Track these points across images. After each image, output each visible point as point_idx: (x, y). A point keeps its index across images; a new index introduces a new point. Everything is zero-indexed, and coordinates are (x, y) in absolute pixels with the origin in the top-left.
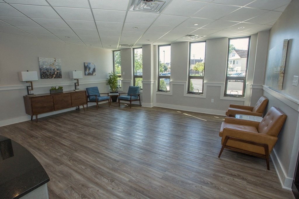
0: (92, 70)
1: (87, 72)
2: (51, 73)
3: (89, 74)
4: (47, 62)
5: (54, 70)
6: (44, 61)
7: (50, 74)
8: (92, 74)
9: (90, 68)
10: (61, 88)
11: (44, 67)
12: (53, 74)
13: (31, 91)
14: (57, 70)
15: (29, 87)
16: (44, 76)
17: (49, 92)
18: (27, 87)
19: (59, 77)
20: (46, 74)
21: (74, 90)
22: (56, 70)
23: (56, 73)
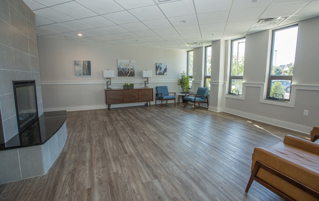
0: (163, 70)
1: (158, 72)
2: (126, 72)
3: (160, 74)
4: (124, 63)
5: (129, 69)
6: (121, 62)
7: (125, 73)
8: (163, 74)
9: (161, 68)
10: (132, 85)
11: (121, 67)
12: (128, 73)
13: (109, 85)
14: (131, 69)
15: (108, 83)
16: (120, 74)
17: (123, 88)
18: (107, 82)
19: (132, 75)
20: (122, 73)
21: (144, 88)
22: (130, 69)
23: (130, 72)
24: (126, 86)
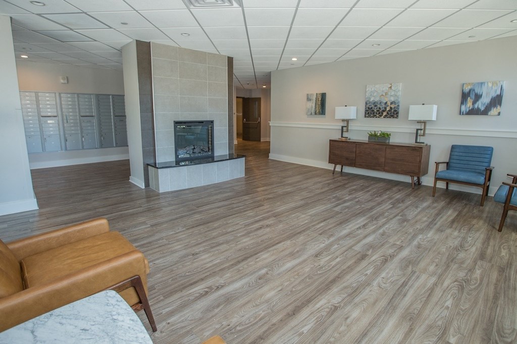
2: (380, 108)
4: (378, 92)
5: (386, 103)
6: (373, 89)
7: (378, 111)
9: (478, 97)
10: (386, 136)
11: (371, 100)
12: (384, 111)
13: (346, 133)
14: (391, 103)
15: (344, 128)
16: (368, 113)
18: (342, 127)
19: (392, 116)
20: (373, 111)
22: (389, 103)
23: (388, 109)
24: (373, 136)
